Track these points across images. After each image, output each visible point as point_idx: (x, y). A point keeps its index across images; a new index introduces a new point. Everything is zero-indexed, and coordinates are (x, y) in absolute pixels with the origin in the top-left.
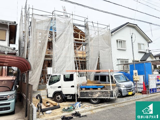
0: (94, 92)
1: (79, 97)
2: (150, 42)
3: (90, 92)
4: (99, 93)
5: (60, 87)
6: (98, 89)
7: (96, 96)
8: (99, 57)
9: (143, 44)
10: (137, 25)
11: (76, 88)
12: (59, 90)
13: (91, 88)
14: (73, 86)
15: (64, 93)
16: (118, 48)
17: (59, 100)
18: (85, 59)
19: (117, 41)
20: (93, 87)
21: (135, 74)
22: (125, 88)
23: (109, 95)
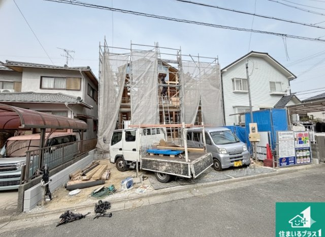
0: (161, 162)
1: (141, 168)
2: (292, 79)
4: (167, 165)
5: (121, 149)
6: (171, 156)
7: (162, 169)
8: (200, 104)
9: (280, 83)
10: (267, 54)
11: (138, 152)
12: (120, 153)
13: (161, 154)
14: (134, 150)
15: (126, 158)
16: (234, 91)
17: (121, 167)
19: (233, 80)
20: (165, 153)
21: (252, 130)
22: (228, 155)
23: (182, 170)
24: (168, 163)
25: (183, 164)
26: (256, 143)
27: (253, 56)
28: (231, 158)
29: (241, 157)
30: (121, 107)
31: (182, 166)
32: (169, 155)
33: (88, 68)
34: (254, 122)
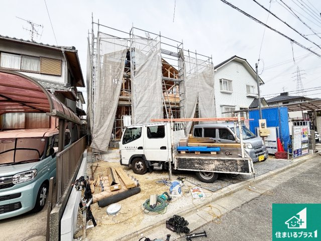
0: (206, 160)
1: (175, 169)
2: (261, 84)
3: (196, 159)
4: (217, 163)
5: (141, 148)
6: (212, 153)
7: (210, 168)
8: (198, 101)
9: (253, 87)
10: (246, 60)
11: (170, 150)
12: (140, 152)
13: (198, 152)
14: (164, 148)
15: (149, 158)
16: (222, 91)
17: (140, 169)
18: (178, 104)
19: (221, 81)
20: (202, 150)
21: (262, 125)
22: (253, 150)
23: (239, 167)
24: (217, 160)
25: (240, 161)
26: (265, 138)
27: (236, 60)
28: (256, 153)
29: (261, 151)
30: (120, 100)
31: (238, 163)
32: (209, 152)
33: (74, 48)
34: (263, 119)
